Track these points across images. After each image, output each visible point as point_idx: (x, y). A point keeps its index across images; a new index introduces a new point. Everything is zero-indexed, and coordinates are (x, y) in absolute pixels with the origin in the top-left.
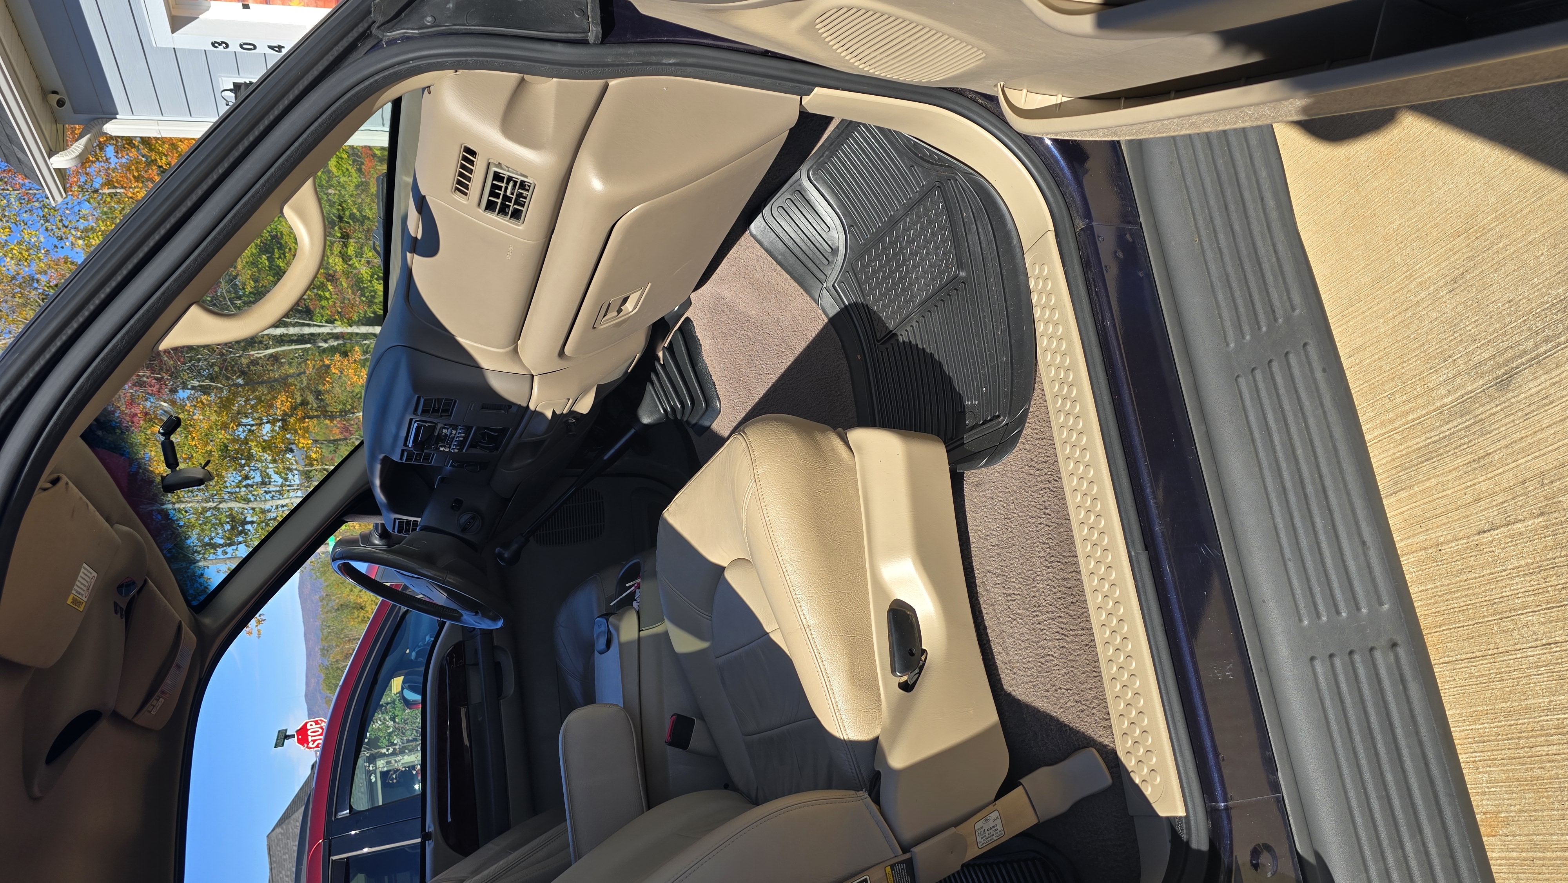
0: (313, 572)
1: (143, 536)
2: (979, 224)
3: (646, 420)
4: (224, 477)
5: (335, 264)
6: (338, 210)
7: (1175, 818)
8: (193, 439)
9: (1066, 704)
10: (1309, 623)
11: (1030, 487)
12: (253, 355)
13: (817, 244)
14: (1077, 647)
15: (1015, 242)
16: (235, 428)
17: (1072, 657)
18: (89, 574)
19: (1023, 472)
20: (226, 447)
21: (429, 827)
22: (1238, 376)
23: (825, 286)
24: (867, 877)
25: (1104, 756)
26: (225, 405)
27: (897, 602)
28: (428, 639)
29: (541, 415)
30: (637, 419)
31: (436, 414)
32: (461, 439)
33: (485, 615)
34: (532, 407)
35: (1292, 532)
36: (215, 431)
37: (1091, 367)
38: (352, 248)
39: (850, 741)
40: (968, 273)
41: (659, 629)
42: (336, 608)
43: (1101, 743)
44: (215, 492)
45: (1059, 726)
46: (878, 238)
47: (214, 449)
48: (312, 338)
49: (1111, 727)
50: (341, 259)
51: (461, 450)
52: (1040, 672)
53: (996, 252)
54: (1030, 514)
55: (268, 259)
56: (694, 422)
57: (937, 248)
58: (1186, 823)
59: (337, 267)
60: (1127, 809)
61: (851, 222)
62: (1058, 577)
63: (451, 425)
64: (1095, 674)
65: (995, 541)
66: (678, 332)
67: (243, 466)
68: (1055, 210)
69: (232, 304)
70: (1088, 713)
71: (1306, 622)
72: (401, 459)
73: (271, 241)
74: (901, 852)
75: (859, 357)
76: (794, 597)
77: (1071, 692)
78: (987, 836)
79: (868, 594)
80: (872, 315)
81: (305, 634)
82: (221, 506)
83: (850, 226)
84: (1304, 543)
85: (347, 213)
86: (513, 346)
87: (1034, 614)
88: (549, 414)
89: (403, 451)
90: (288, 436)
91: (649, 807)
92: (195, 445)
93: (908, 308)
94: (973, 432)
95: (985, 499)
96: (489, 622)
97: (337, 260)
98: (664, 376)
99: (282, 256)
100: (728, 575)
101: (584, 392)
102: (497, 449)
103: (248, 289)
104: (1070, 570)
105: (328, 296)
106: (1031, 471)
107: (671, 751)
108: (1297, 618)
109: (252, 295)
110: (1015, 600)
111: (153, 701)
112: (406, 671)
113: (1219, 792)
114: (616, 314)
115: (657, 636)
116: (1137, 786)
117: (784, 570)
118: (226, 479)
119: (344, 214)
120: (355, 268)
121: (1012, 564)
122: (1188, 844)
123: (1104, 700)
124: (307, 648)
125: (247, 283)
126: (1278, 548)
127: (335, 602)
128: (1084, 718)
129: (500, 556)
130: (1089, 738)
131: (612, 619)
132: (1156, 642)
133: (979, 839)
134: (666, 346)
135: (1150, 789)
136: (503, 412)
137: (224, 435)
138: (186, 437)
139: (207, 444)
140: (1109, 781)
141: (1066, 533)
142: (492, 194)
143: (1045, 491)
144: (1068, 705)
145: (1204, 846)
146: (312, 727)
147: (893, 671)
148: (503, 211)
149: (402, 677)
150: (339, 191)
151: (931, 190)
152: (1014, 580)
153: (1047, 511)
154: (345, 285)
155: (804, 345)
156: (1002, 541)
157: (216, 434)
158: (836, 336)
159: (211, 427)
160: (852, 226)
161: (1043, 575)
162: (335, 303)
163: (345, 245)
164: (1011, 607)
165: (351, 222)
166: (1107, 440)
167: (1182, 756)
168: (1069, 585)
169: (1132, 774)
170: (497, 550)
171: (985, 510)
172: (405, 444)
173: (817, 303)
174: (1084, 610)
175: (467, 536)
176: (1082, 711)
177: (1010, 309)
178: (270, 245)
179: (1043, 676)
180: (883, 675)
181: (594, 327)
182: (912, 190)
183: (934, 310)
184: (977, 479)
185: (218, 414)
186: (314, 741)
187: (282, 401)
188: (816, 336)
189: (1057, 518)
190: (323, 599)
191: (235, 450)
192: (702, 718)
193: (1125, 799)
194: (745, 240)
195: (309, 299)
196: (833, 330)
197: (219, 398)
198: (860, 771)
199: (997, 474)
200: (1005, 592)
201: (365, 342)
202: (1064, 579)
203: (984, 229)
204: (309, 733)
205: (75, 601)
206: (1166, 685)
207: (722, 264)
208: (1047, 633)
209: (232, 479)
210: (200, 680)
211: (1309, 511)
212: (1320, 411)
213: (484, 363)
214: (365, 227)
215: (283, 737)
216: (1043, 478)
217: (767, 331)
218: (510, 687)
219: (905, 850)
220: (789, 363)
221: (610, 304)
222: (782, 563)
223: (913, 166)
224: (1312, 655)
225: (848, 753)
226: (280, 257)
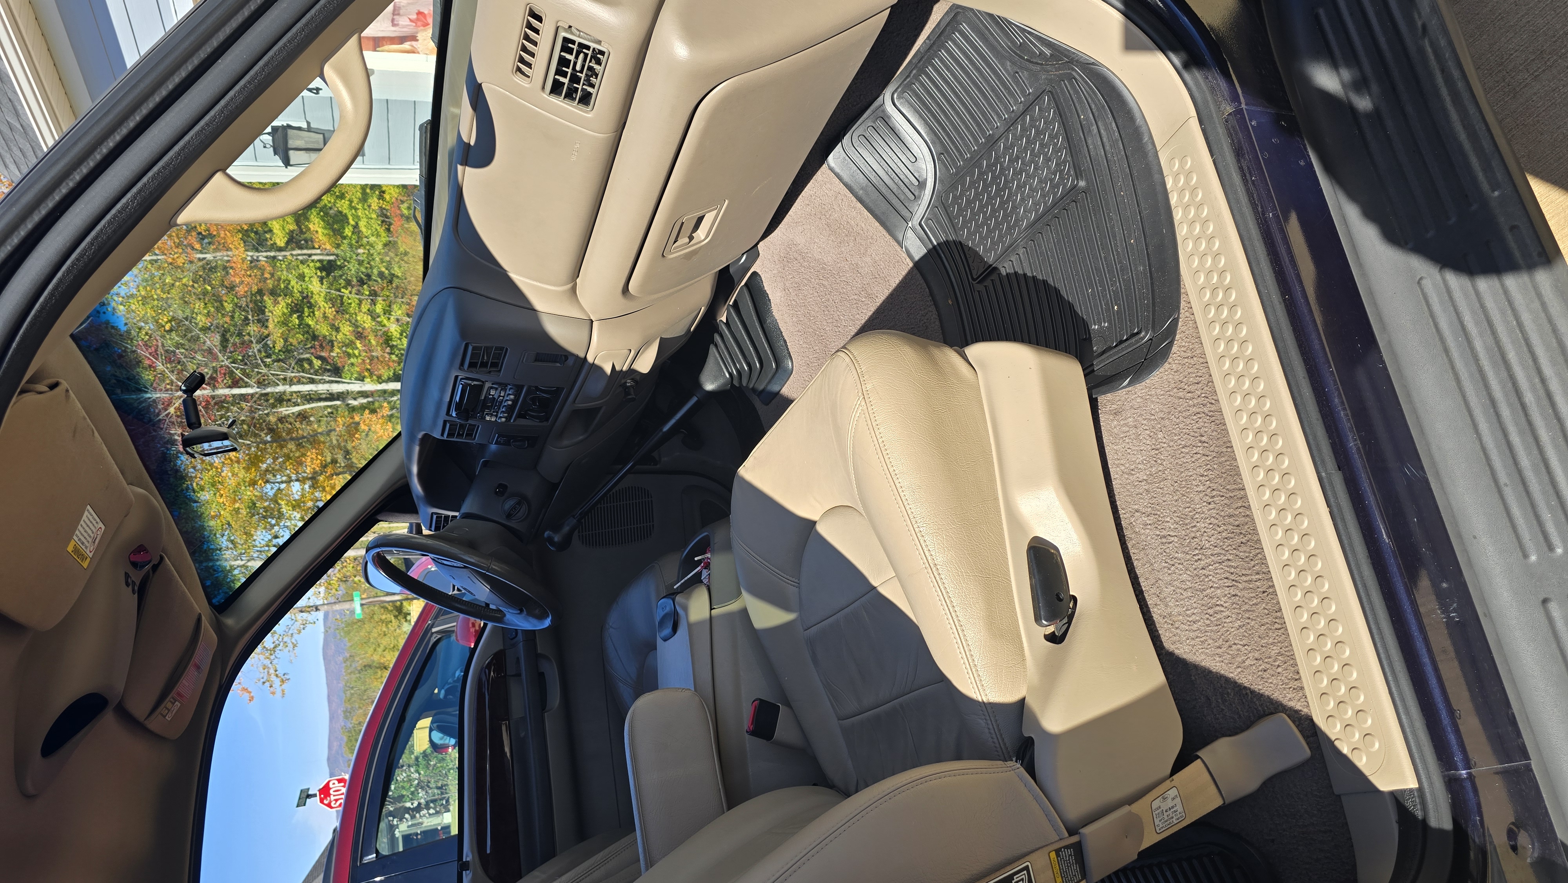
0: (338, 631)
1: (158, 503)
2: (1100, 124)
3: (709, 387)
4: (252, 536)
5: (364, 322)
6: (366, 268)
7: (1403, 792)
8: (221, 496)
9: (1244, 662)
10: (1539, 558)
11: (1180, 412)
12: (281, 412)
13: (902, 177)
14: (1252, 595)
15: (1146, 139)
16: (263, 485)
17: (1247, 607)
18: (94, 522)
19: (1170, 395)
20: (254, 504)
21: (467, 856)
22: (1421, 279)
23: (910, 225)
24: (1028, 863)
25: (1297, 723)
26: (254, 462)
27: (1036, 539)
28: (459, 674)
29: (599, 369)
30: (699, 386)
31: (484, 369)
32: (510, 403)
33: (531, 614)
34: (590, 359)
35: (1507, 452)
36: (243, 488)
37: (1254, 265)
38: (380, 306)
39: (990, 703)
40: (1087, 180)
41: (734, 606)
42: (359, 668)
43: (1291, 709)
44: (243, 551)
45: (1237, 689)
46: (974, 162)
47: (242, 506)
48: (340, 396)
49: (1302, 688)
50: (369, 317)
51: (508, 419)
52: (1208, 625)
53: (1123, 153)
54: (1183, 443)
55: (298, 318)
56: (761, 388)
57: (1048, 160)
58: (1419, 797)
59: (365, 325)
60: (1331, 787)
61: (940, 150)
62: (1222, 514)
63: (499, 384)
64: (1277, 626)
65: (1142, 476)
66: (745, 289)
67: (272, 526)
68: (1197, 95)
69: (263, 362)
70: (1272, 672)
71: (1533, 558)
72: (442, 435)
73: (302, 301)
74: (1066, 835)
75: (950, 302)
76: (917, 530)
77: (1249, 648)
78: (1166, 818)
79: (1002, 529)
80: (966, 251)
81: (329, 696)
82: (249, 564)
83: (941, 155)
84: (1525, 462)
85: (375, 271)
86: (572, 284)
87: (1196, 558)
88: (608, 370)
89: (445, 422)
90: (317, 494)
91: (730, 806)
92: (223, 502)
93: (1012, 235)
94: (1103, 357)
95: (1127, 429)
96: (534, 621)
97: (365, 318)
98: (729, 336)
99: (311, 314)
100: (821, 529)
101: (647, 344)
102: (547, 420)
103: (278, 348)
104: (1236, 505)
105: (357, 354)
106: (1181, 394)
107: (751, 743)
108: (1520, 554)
109: (281, 353)
110: (1171, 543)
111: (167, 703)
112: (434, 712)
113: (1458, 758)
114: (687, 240)
115: (730, 615)
116: (1345, 757)
117: (903, 499)
118: (255, 537)
119: (372, 272)
120: (384, 326)
121: (1164, 501)
122: (1424, 822)
123: (1292, 657)
124: (330, 710)
125: (277, 342)
126: (1489, 472)
127: (359, 663)
128: (1268, 678)
129: (550, 540)
130: (1277, 702)
131: (679, 598)
132: (1362, 577)
133: (1157, 822)
134: (731, 303)
135: (1364, 759)
136: (558, 365)
137: (252, 492)
138: (215, 494)
139: (235, 501)
140: (1307, 753)
141: (1228, 463)
142: (559, 72)
143: (1199, 416)
144: (1247, 663)
145: (1447, 824)
146: (335, 786)
147: (1038, 619)
148: (570, 95)
149: (431, 718)
150: (368, 250)
151: (1038, 97)
152: (1168, 519)
153: (1203, 439)
154: (373, 342)
155: (887, 293)
156: (1150, 475)
157: (244, 490)
158: (922, 281)
159: (239, 484)
160: (942, 154)
161: (1203, 513)
162: (364, 360)
163: (374, 303)
164: (1167, 551)
165: (379, 280)
166: (1280, 345)
167: (1407, 713)
168: (1237, 523)
169: (1337, 743)
170: (546, 534)
171: (1127, 441)
172: (448, 413)
173: (900, 244)
174: (1258, 551)
175: (513, 524)
176: (1265, 671)
177: (1145, 213)
178: (300, 305)
179: (1212, 631)
180: (1025, 623)
181: (663, 255)
182: (1016, 100)
183: (1047, 230)
184: (1115, 406)
185: (247, 469)
186: (336, 800)
187: (311, 458)
188: (900, 282)
189: (1216, 446)
190: (347, 660)
191: (264, 508)
192: (788, 704)
193: (1328, 775)
194: (822, 175)
195: (337, 356)
196: (918, 275)
197: (248, 455)
198: (1003, 740)
199: (1139, 400)
200: (1158, 533)
201: (393, 399)
202: (1230, 516)
203: (1107, 129)
204: (331, 792)
205: (76, 550)
206: (1379, 629)
207: (795, 204)
208: (1214, 579)
209: (262, 537)
210: (220, 687)
211: (1530, 423)
212: (1537, 305)
213: (539, 304)
214: (394, 285)
215: (305, 796)
216: (1196, 401)
217: (843, 279)
218: (555, 699)
219: (1072, 832)
220: (870, 313)
221: (683, 223)
222: (900, 491)
223: (1017, 73)
224: (1545, 596)
225: (988, 718)
226: (309, 315)
